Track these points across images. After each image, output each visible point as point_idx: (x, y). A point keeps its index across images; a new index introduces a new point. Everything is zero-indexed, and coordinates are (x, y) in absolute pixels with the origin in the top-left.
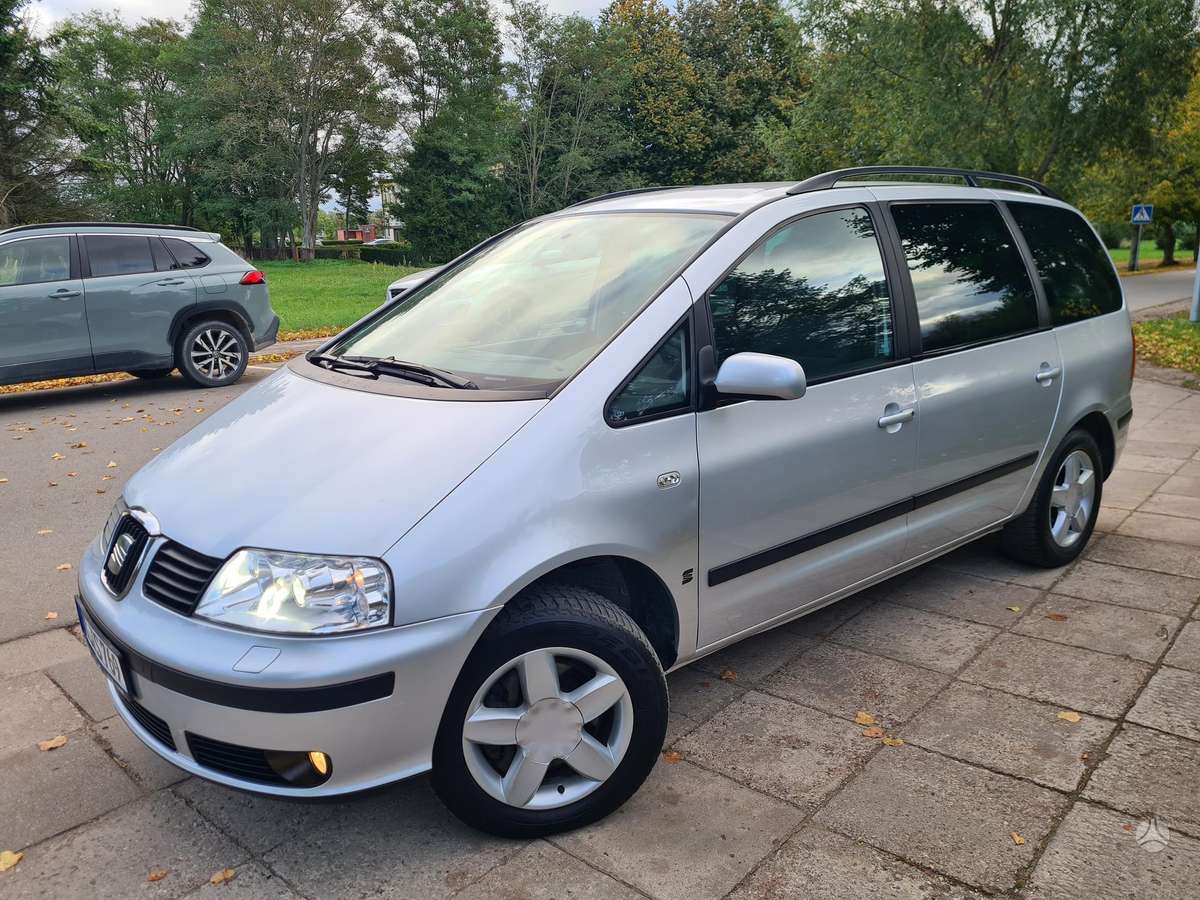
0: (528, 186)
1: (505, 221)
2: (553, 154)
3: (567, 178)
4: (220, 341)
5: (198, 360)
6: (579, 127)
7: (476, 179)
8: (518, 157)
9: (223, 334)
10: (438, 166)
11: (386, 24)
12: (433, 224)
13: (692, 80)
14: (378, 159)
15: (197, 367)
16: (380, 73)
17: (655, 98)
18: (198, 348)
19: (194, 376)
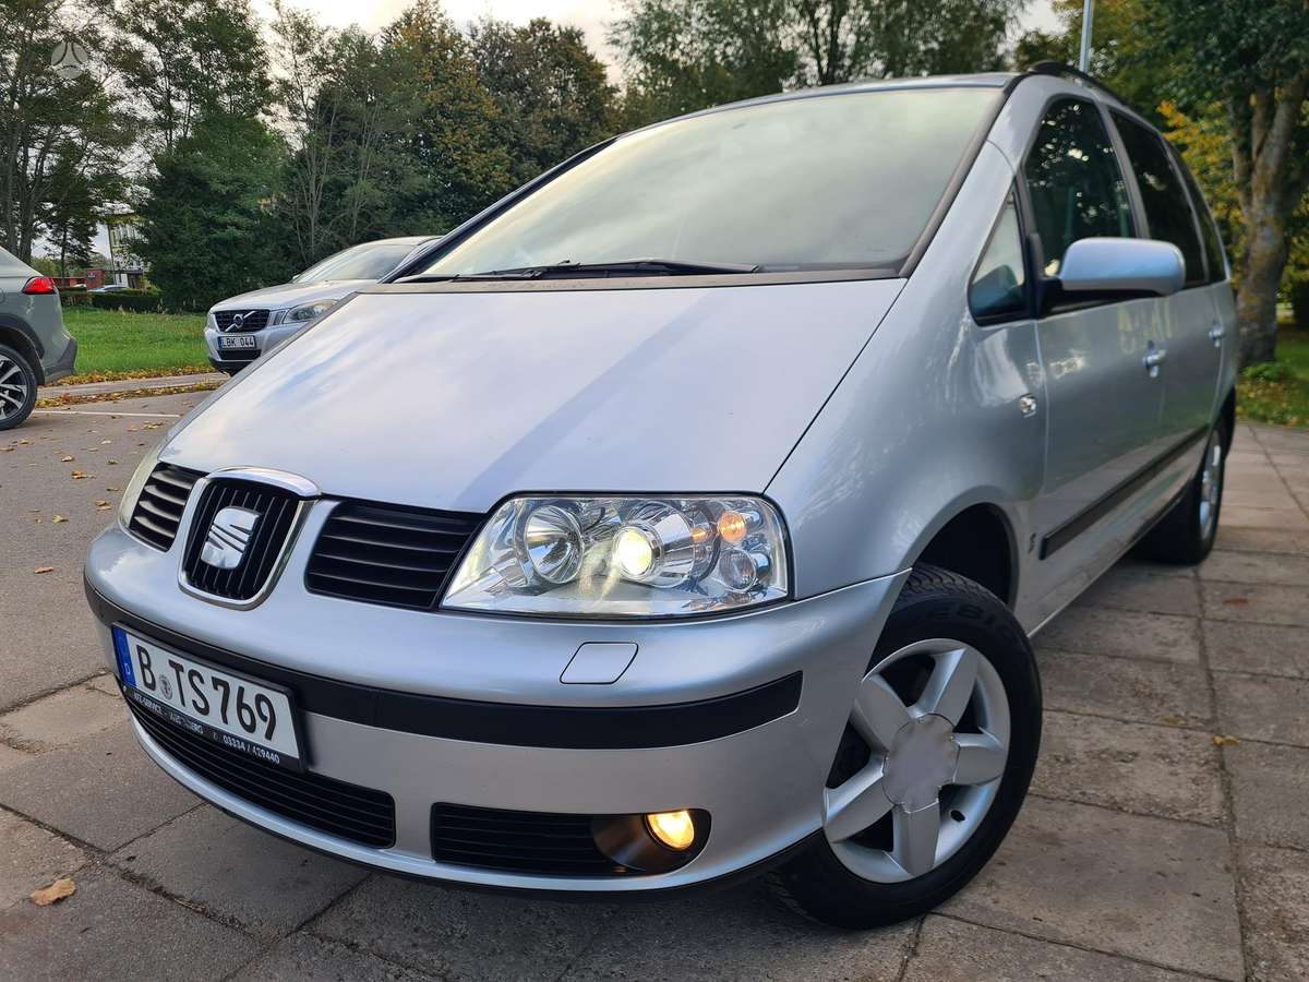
0: (306, 221)
1: (283, 265)
2: (338, 188)
3: (355, 215)
6: (365, 153)
7: (244, 212)
8: (291, 188)
10: (193, 196)
11: (120, 22)
12: (190, 265)
13: (492, 112)
14: (111, 185)
16: (112, 82)
17: (454, 131)
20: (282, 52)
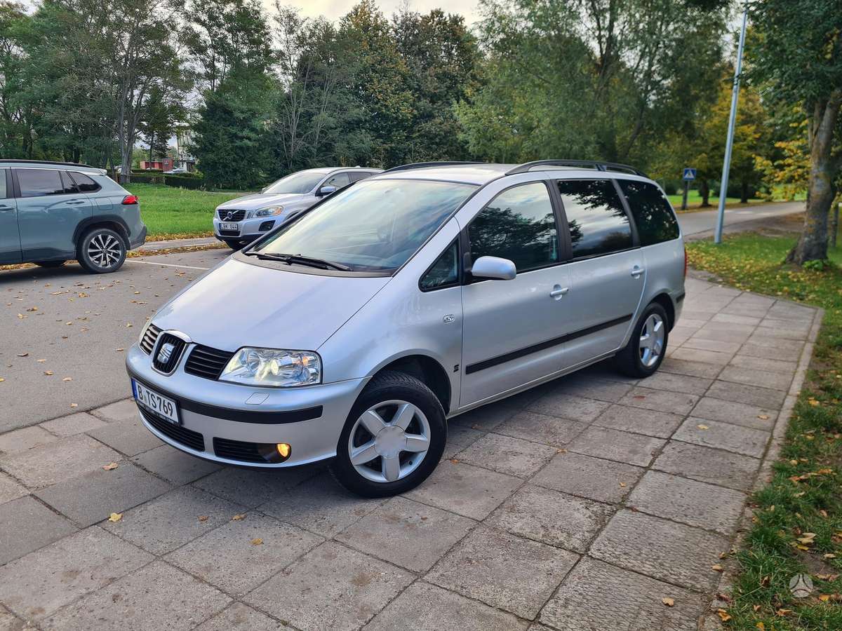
0: (289, 136)
1: (274, 162)
2: (309, 116)
3: (318, 133)
4: (108, 242)
5: (92, 254)
6: (325, 97)
7: (253, 130)
8: (281, 115)
9: (110, 237)
10: (225, 120)
11: (188, 16)
12: (221, 161)
13: (404, 69)
14: (179, 112)
15: (92, 259)
17: (379, 81)
18: (93, 246)
19: (90, 266)
20: (280, 33)
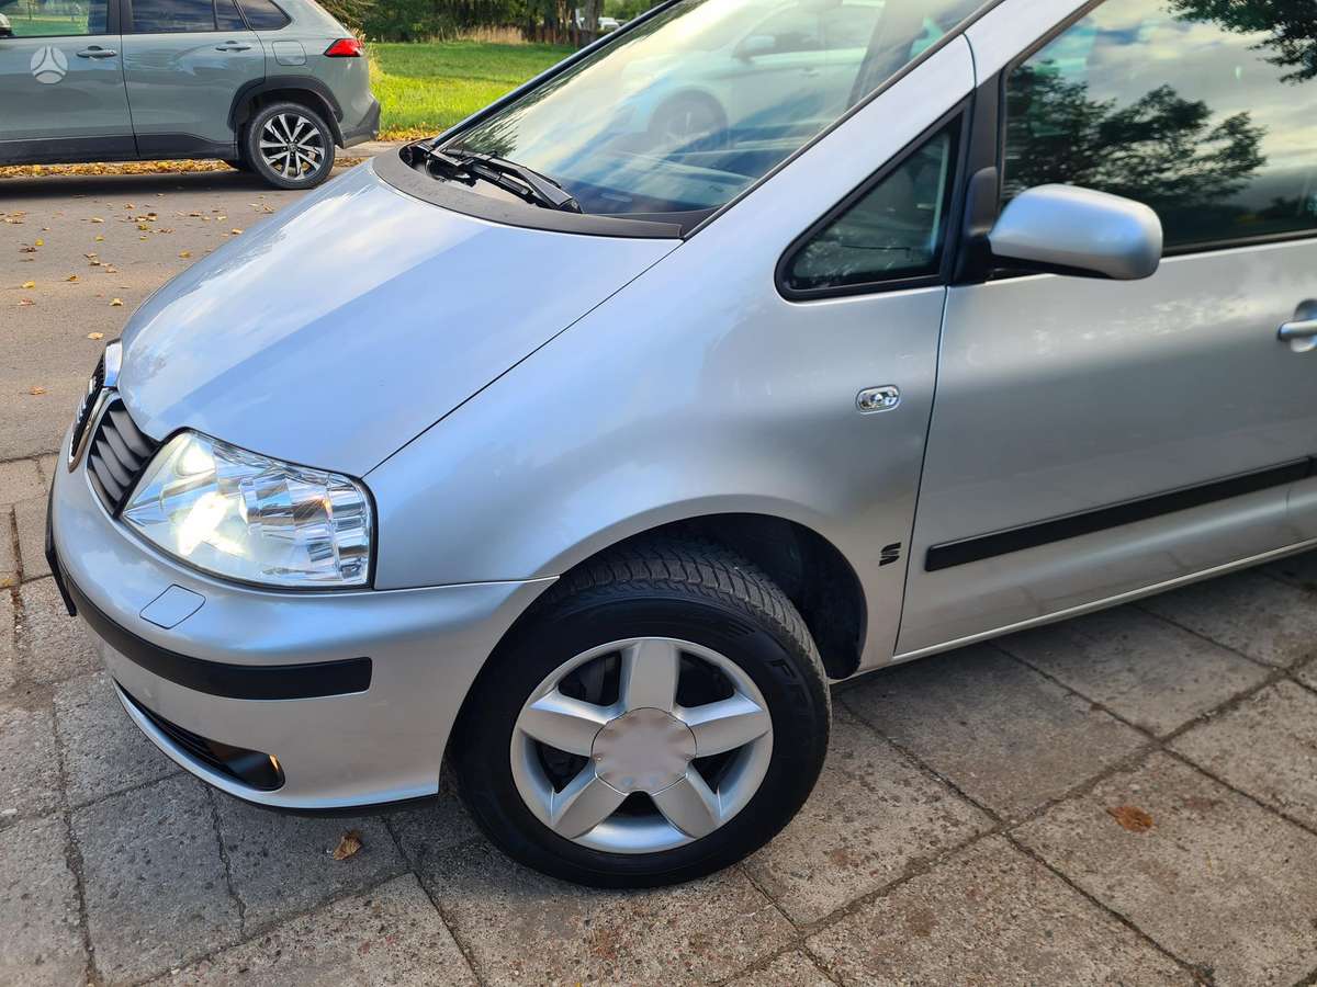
4: (297, 130)
5: (269, 152)
9: (302, 121)
15: (268, 161)
18: (269, 137)
